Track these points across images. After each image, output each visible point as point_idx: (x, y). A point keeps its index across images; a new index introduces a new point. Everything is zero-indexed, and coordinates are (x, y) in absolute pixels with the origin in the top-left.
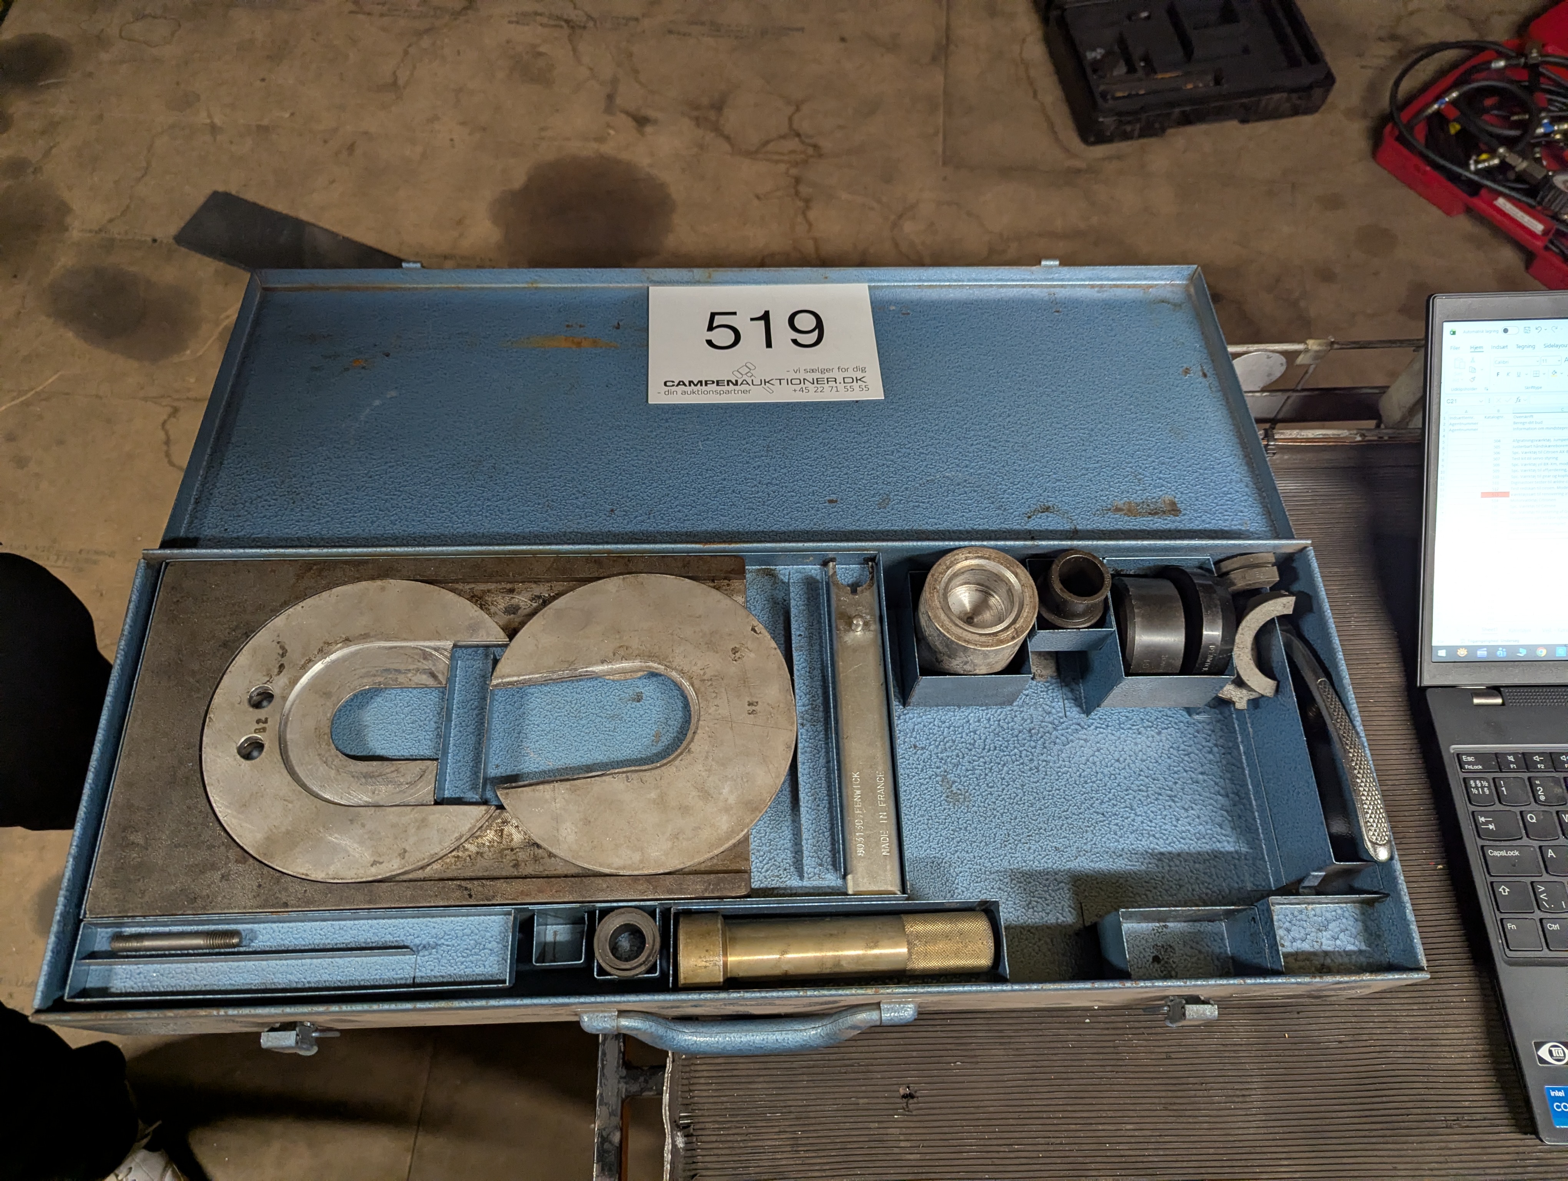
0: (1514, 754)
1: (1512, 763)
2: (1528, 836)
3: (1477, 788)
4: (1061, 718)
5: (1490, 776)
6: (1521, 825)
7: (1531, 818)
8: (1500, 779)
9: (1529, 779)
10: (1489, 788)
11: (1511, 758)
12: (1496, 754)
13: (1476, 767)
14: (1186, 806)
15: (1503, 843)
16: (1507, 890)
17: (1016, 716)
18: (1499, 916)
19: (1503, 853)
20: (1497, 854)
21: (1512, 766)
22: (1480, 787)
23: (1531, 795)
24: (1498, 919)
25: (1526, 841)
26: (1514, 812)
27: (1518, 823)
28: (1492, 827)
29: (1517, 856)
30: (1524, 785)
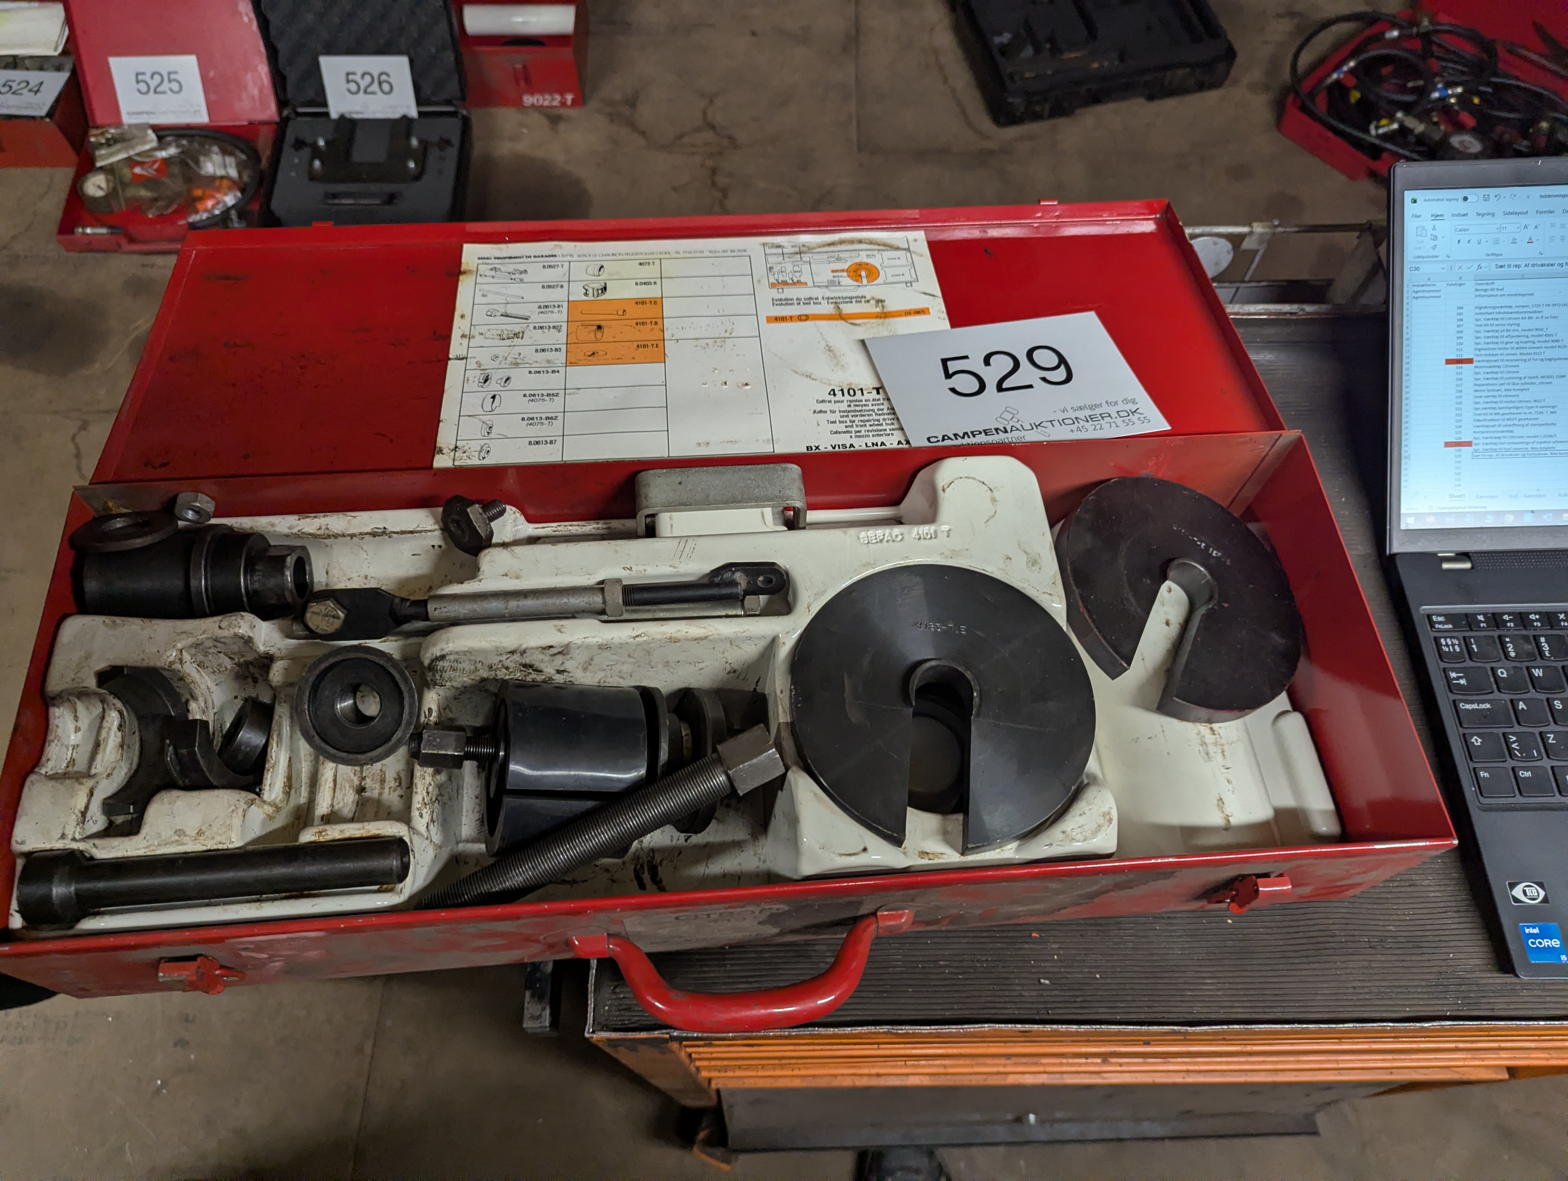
0: (1485, 615)
1: (1482, 621)
2: (1499, 690)
3: (1447, 645)
5: (1461, 635)
6: (1492, 679)
7: (1502, 673)
8: (1471, 637)
9: (1500, 637)
10: (1459, 645)
11: (1481, 618)
12: (1466, 615)
13: (1446, 626)
15: (1474, 698)
16: (1480, 740)
18: (1472, 765)
19: (1475, 706)
20: (1469, 707)
21: (1482, 625)
22: (1451, 645)
23: (1500, 651)
24: (1471, 768)
25: (1496, 695)
26: (1484, 668)
27: (1489, 678)
28: (1463, 682)
29: (1488, 709)
30: (1495, 642)
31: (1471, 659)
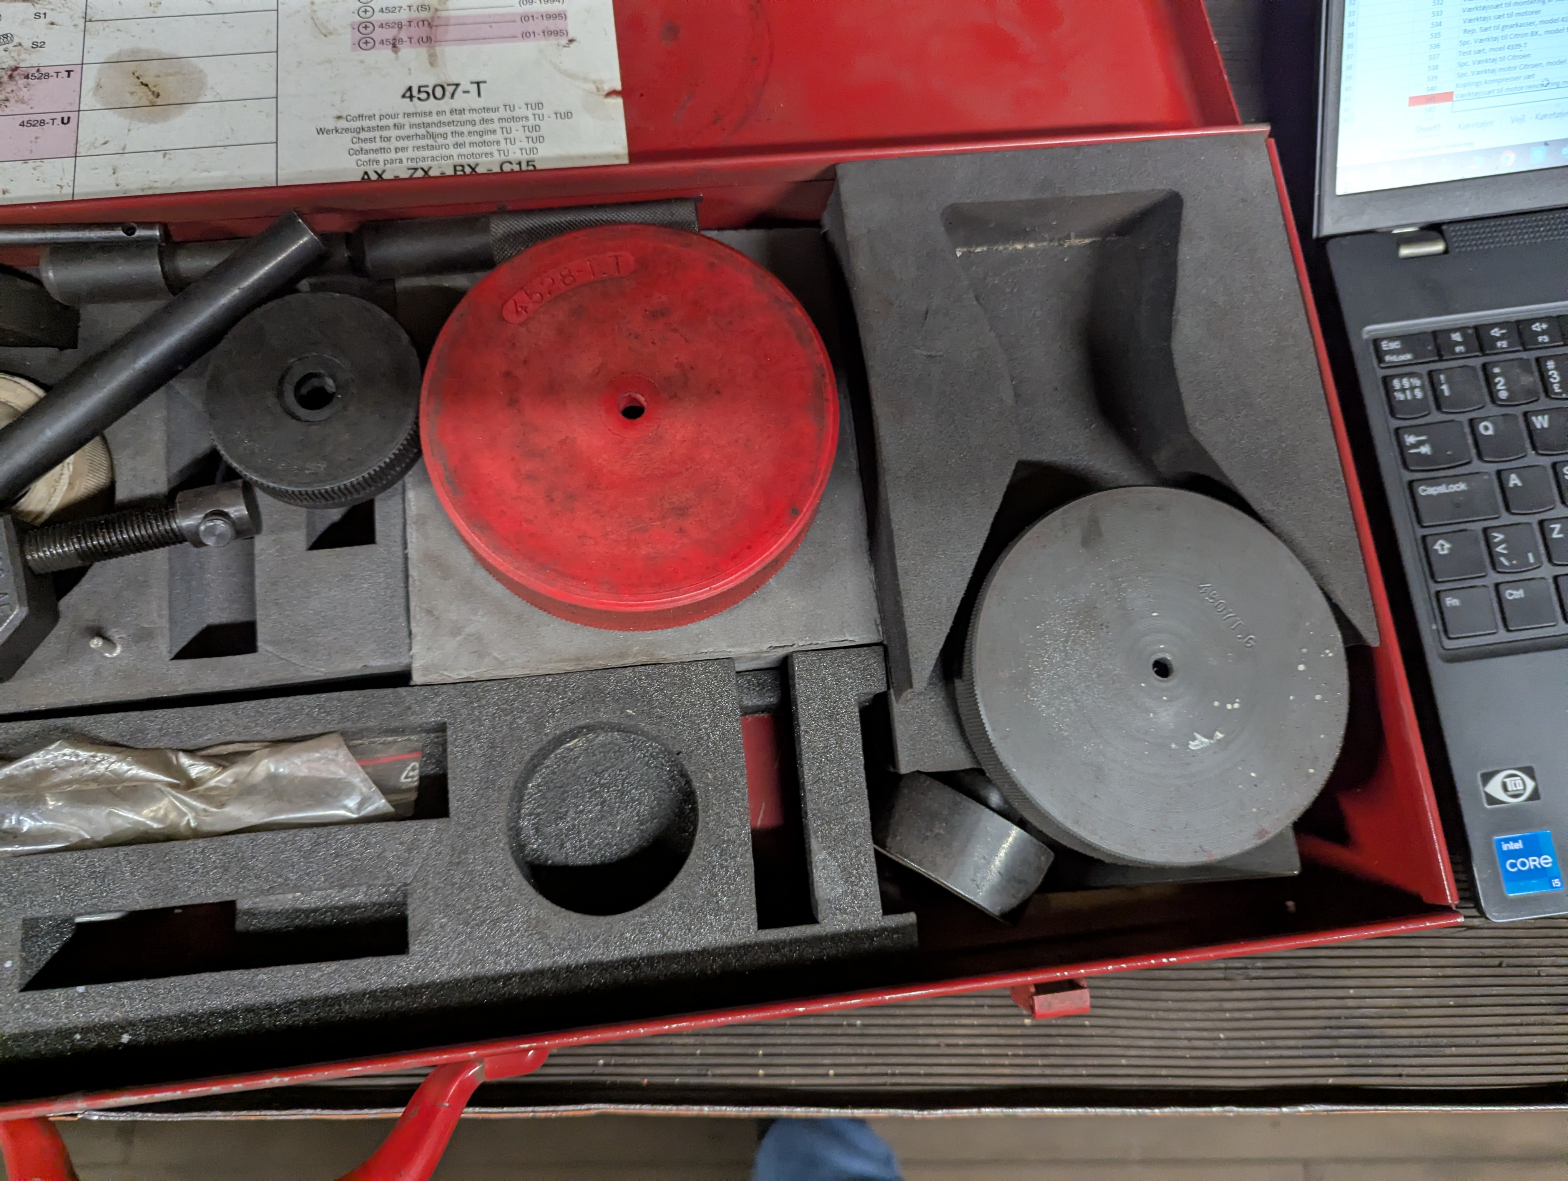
0: (1462, 330)
1: (1458, 343)
2: (1480, 456)
3: (1403, 390)
5: (1424, 369)
6: (1470, 441)
7: (1487, 429)
8: (1440, 371)
9: (1484, 366)
10: (1422, 388)
11: (1457, 337)
12: (1435, 334)
13: (1402, 357)
15: (1442, 473)
16: (1447, 546)
18: (1435, 587)
20: (1432, 491)
21: (1458, 349)
22: (1409, 388)
23: (1485, 390)
24: (1433, 591)
25: (1477, 465)
26: (1460, 423)
27: (1466, 440)
28: (1425, 450)
29: (1463, 492)
30: (1476, 377)
31: (1439, 408)
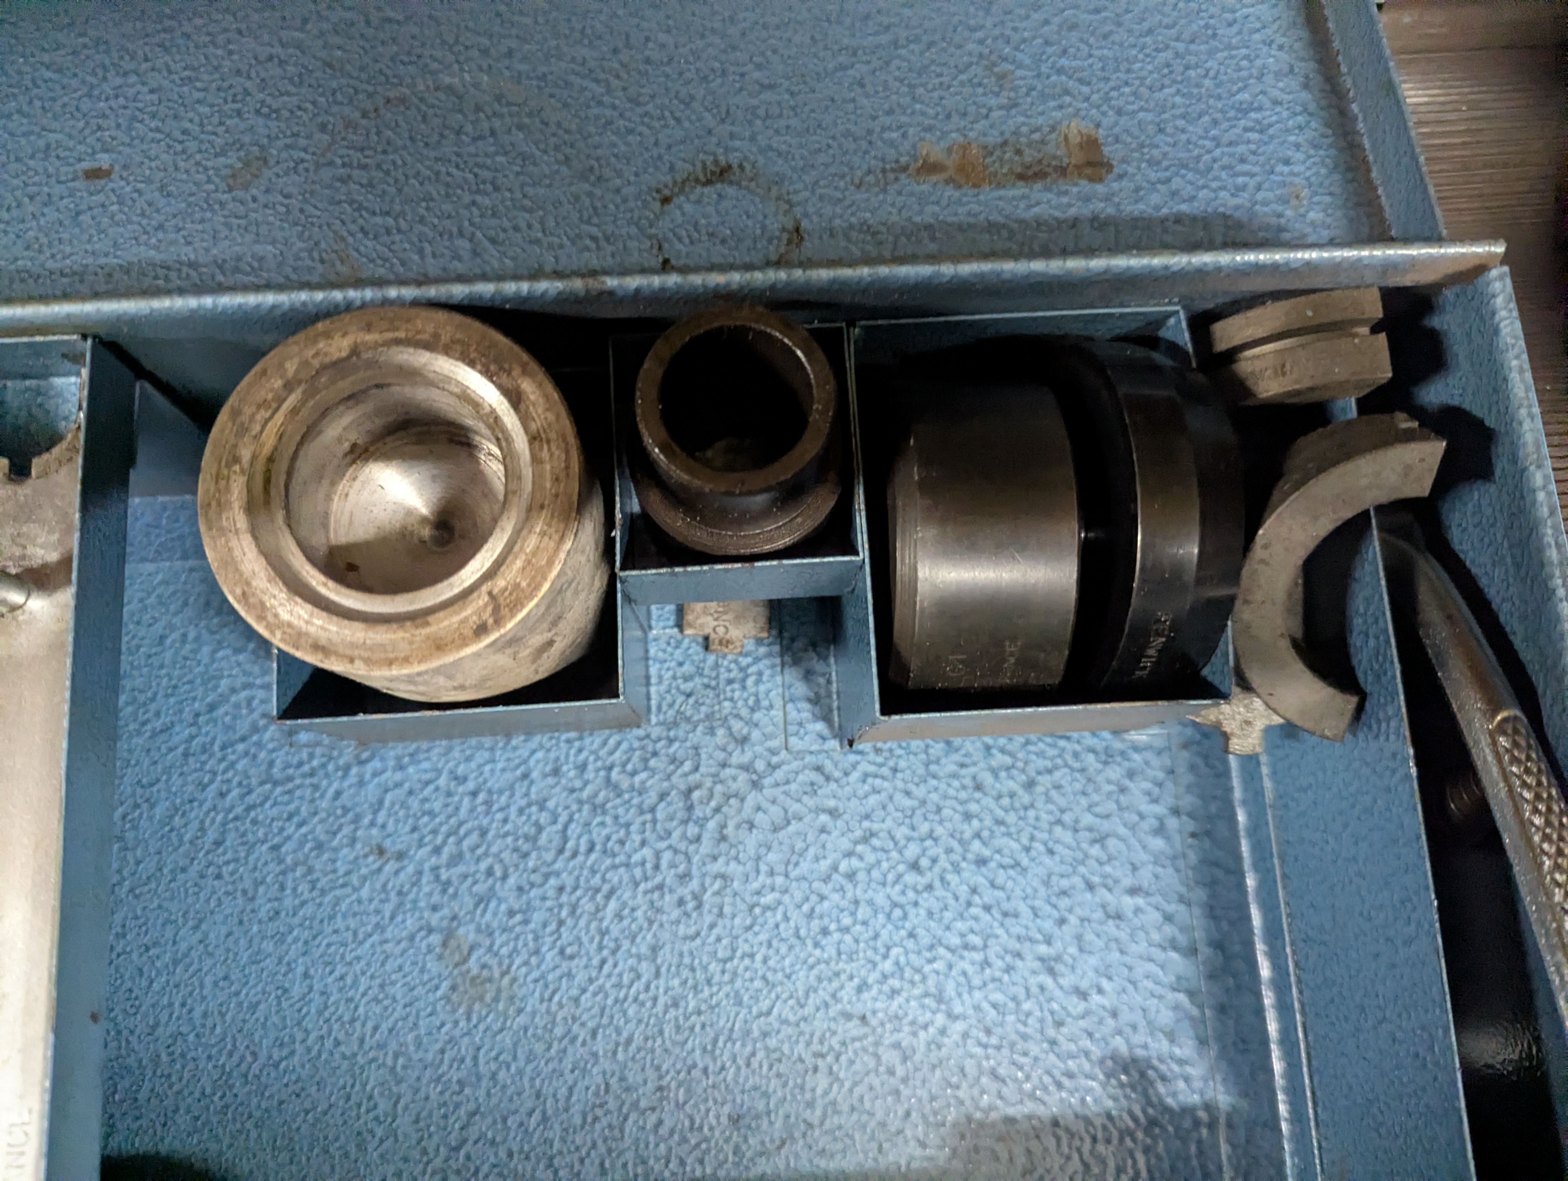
4: (773, 752)
14: (1084, 985)
17: (655, 754)
